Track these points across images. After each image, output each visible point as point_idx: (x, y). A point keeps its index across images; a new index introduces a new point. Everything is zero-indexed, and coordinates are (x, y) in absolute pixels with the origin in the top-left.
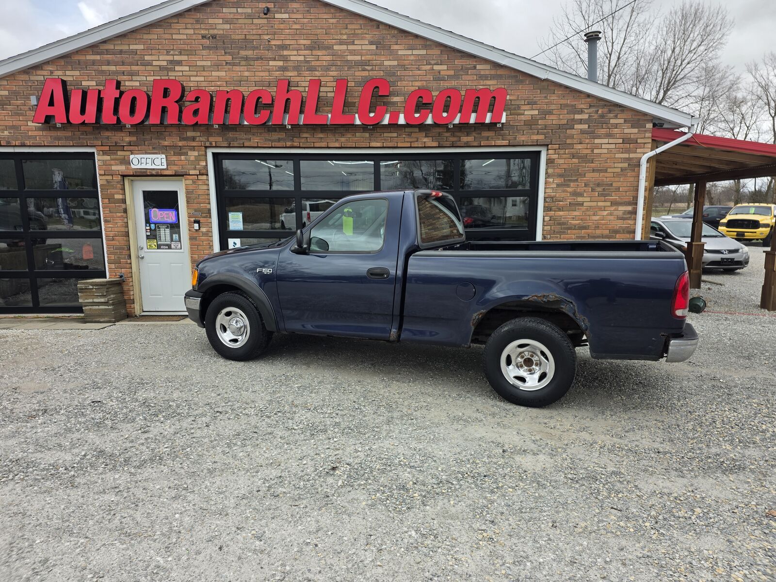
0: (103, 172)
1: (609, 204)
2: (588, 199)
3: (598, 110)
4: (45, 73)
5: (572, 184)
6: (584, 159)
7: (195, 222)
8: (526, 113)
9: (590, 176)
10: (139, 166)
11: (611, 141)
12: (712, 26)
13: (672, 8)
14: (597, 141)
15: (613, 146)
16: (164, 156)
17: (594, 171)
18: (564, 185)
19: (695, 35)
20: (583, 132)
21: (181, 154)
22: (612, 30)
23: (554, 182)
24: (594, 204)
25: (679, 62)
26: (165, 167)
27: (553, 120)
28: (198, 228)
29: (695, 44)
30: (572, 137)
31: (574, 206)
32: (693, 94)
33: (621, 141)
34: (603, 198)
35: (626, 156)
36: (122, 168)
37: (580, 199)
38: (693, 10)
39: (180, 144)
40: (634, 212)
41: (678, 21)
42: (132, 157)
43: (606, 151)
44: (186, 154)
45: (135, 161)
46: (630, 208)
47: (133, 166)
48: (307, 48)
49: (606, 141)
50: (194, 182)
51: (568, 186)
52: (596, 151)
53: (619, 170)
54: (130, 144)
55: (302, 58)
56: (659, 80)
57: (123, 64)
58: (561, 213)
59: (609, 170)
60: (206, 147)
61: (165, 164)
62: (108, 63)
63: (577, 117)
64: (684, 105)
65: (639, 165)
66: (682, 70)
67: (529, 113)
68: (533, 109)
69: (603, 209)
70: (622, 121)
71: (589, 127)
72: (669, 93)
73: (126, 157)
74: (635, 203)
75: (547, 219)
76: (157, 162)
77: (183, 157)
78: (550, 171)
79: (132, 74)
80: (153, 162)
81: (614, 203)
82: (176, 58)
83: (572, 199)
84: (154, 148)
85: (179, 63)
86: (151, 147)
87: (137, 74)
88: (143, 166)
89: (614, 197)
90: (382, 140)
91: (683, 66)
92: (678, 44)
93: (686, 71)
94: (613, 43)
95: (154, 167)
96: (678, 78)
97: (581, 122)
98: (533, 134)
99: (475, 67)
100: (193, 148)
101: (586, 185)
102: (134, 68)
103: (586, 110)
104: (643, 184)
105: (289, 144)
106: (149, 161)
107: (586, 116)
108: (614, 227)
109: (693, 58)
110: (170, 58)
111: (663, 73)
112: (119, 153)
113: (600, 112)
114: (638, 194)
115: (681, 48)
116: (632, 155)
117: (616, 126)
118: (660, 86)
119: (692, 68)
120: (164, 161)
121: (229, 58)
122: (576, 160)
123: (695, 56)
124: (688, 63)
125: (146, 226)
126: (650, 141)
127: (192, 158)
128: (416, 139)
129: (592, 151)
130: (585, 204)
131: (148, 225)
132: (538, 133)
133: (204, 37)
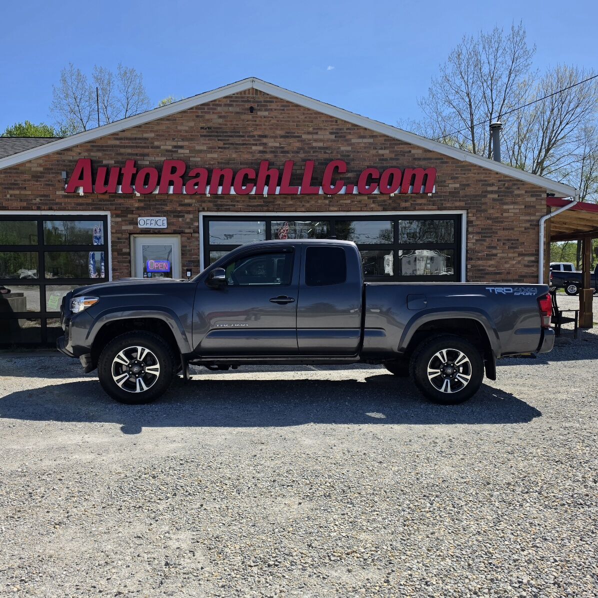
0: (114, 231)
1: (517, 255)
2: (501, 251)
3: (505, 184)
4: (74, 154)
5: (487, 239)
6: (496, 220)
7: (188, 270)
8: (450, 186)
9: (501, 233)
10: (145, 226)
11: (516, 207)
12: (587, 89)
13: (548, 72)
14: (505, 207)
15: (518, 211)
16: (165, 218)
17: (504, 229)
18: (482, 240)
19: (572, 97)
20: (494, 200)
21: (179, 217)
22: (491, 90)
23: (473, 238)
24: (505, 255)
25: (558, 123)
26: (166, 227)
27: (470, 191)
28: (190, 275)
29: (572, 106)
30: (486, 203)
31: (490, 256)
32: (574, 153)
33: (523, 207)
34: (512, 251)
35: (528, 218)
36: (131, 227)
37: (494, 251)
38: (568, 74)
39: (179, 209)
40: (537, 261)
41: (554, 84)
42: (139, 219)
43: (512, 215)
44: (183, 216)
45: (142, 222)
46: (533, 258)
47: (139, 226)
48: (282, 137)
49: (512, 207)
50: (188, 239)
51: (484, 240)
52: (505, 215)
53: (524, 229)
54: (138, 208)
55: (278, 145)
56: (540, 140)
57: (137, 147)
58: (480, 262)
59: (516, 229)
60: (199, 211)
61: (166, 224)
62: (125, 147)
63: (489, 189)
64: (566, 163)
65: (538, 225)
66: (562, 130)
67: (453, 186)
68: (455, 183)
69: (513, 258)
70: (523, 192)
71: (498, 196)
72: (551, 151)
73: (134, 220)
74: (537, 254)
75: (469, 266)
76: (160, 223)
77: (180, 219)
78: (470, 229)
79: (144, 155)
80: (156, 223)
81: (520, 255)
82: (180, 144)
83: (487, 251)
84: (157, 212)
85: (181, 147)
86: (155, 212)
87: (148, 155)
88: (148, 226)
89: (520, 250)
90: (338, 205)
91: (563, 126)
92: (556, 106)
93: (566, 131)
94: (493, 103)
95: (157, 227)
96: (559, 138)
97: (492, 192)
98: (456, 201)
99: (410, 152)
100: (189, 212)
101: (498, 240)
102: (146, 151)
103: (495, 184)
104: (542, 240)
105: (265, 208)
106: (153, 222)
107: (495, 188)
108: (521, 273)
109: (572, 119)
110: (175, 144)
111: (544, 133)
112: (129, 216)
113: (506, 185)
114: (538, 247)
115: (559, 110)
116: (533, 218)
117: (519, 196)
118: (542, 145)
119: (571, 129)
120: (165, 222)
121: (221, 144)
122: (490, 222)
123: (573, 117)
124: (567, 124)
125: (144, 274)
126: (545, 207)
127: (188, 220)
128: (365, 205)
129: (502, 214)
130: (498, 255)
131: (145, 273)
132: (460, 201)
133: (202, 128)
